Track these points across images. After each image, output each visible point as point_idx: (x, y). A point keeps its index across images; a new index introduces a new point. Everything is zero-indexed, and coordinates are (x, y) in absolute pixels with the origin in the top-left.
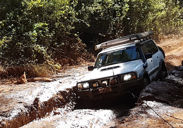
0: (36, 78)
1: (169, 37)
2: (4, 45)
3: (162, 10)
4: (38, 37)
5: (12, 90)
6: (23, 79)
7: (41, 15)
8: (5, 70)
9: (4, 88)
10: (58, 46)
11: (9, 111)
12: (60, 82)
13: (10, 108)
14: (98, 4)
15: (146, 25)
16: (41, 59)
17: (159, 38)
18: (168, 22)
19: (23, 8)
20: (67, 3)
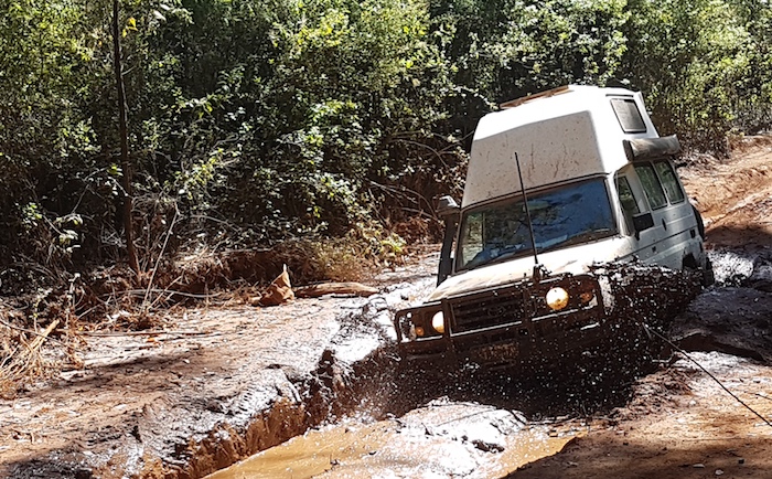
0: (325, 286)
1: (758, 141)
2: (216, 178)
3: (735, 51)
4: (327, 149)
5: (244, 326)
6: (280, 290)
7: (334, 76)
8: (219, 261)
9: (220, 319)
10: (393, 176)
11: (237, 394)
12: (403, 298)
13: (242, 385)
14: (523, 34)
15: (683, 100)
16: (336, 220)
17: (728, 143)
18: (755, 90)
19: (275, 53)
20: (421, 32)
